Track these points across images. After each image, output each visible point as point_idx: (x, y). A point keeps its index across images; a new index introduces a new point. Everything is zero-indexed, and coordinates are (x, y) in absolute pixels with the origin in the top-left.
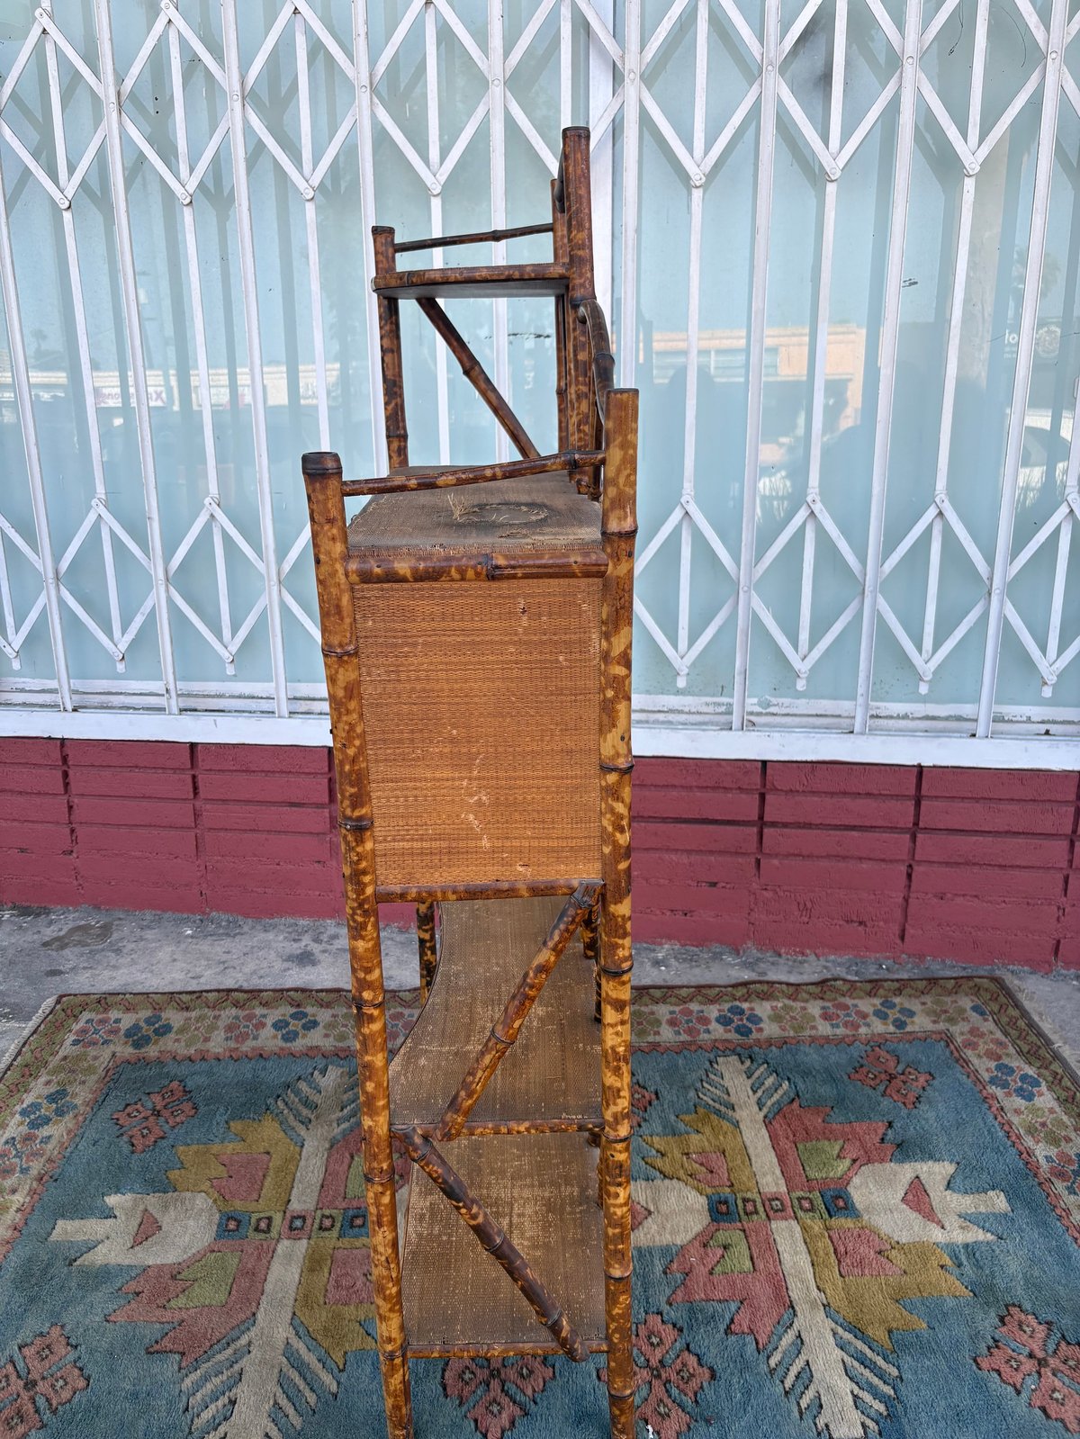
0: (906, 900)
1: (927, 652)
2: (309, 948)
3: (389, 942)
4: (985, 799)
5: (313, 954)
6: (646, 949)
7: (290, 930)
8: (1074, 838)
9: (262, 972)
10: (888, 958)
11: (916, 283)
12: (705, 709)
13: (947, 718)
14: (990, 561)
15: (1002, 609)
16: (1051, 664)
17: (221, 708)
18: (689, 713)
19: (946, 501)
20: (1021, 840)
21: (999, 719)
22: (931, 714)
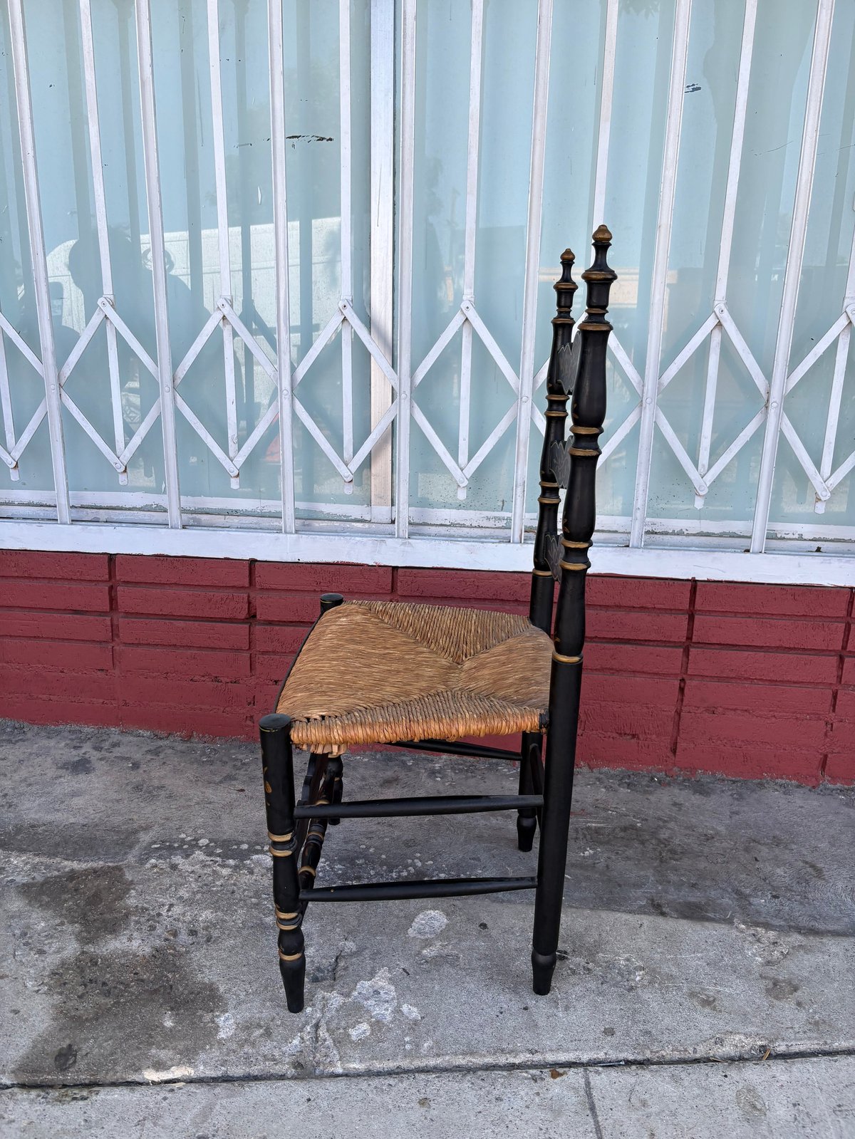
0: (679, 713)
1: (703, 466)
2: (87, 756)
3: (170, 751)
4: (757, 613)
5: (89, 762)
6: (424, 759)
7: (73, 737)
8: (844, 653)
9: (32, 779)
10: (660, 771)
11: (699, 89)
12: (485, 523)
13: (721, 535)
14: (769, 376)
15: (777, 422)
16: (824, 480)
17: (10, 515)
18: (471, 527)
19: (726, 314)
20: (792, 656)
21: (772, 536)
22: (705, 531)
